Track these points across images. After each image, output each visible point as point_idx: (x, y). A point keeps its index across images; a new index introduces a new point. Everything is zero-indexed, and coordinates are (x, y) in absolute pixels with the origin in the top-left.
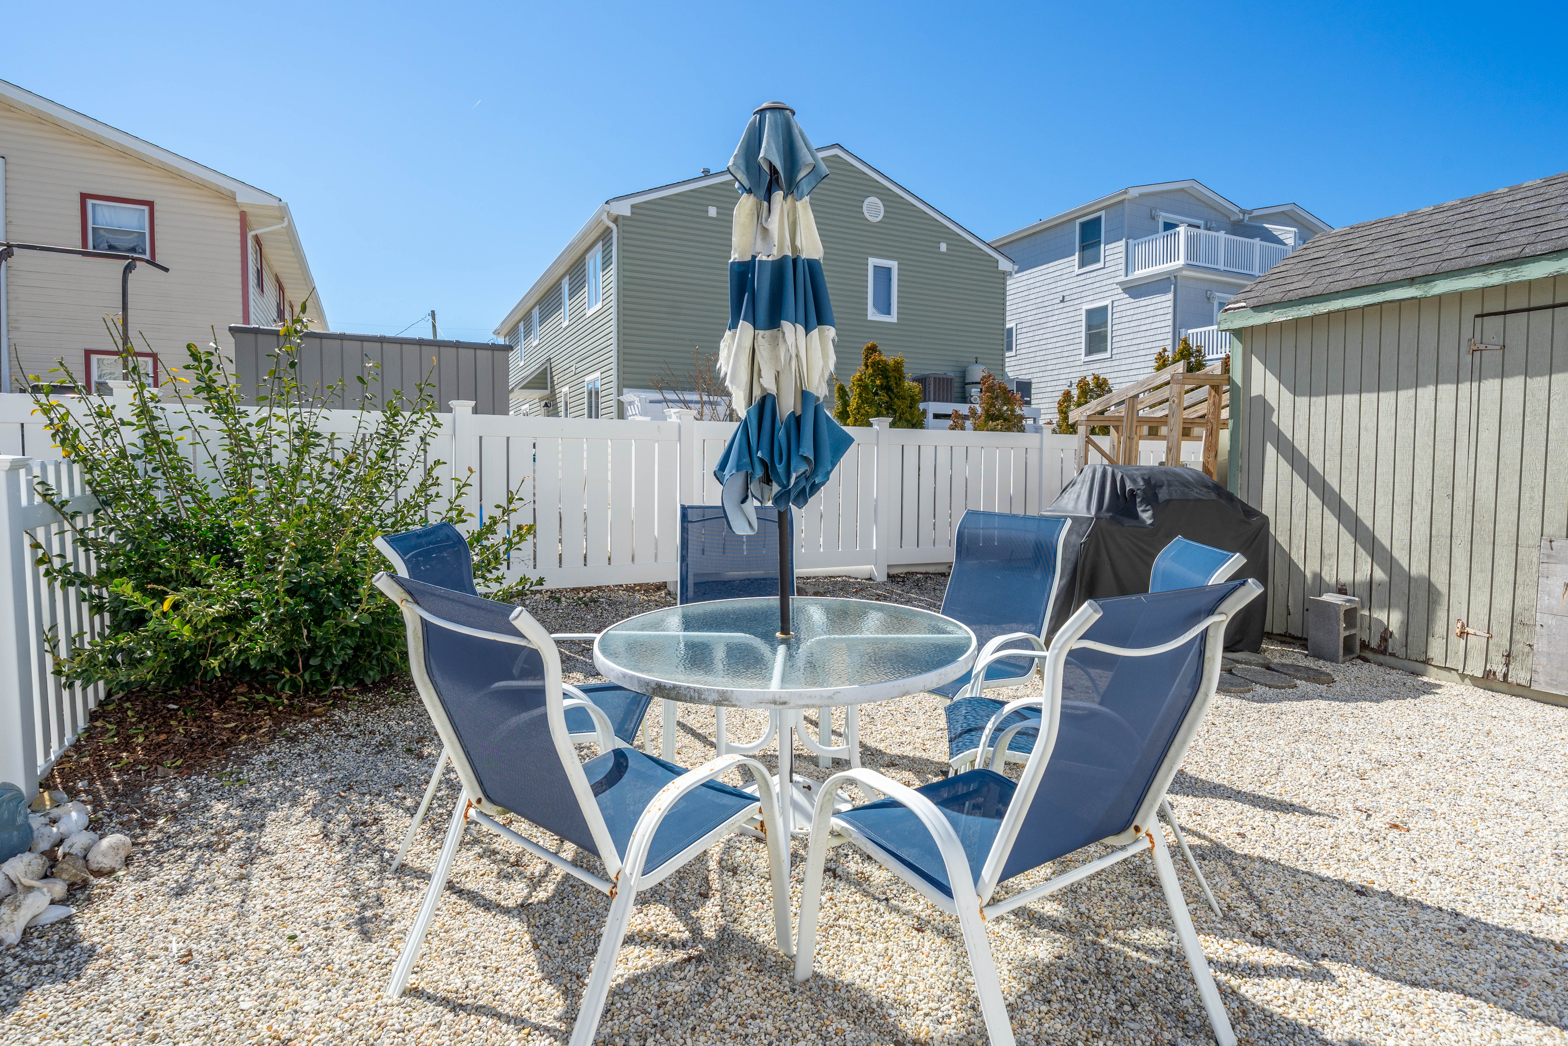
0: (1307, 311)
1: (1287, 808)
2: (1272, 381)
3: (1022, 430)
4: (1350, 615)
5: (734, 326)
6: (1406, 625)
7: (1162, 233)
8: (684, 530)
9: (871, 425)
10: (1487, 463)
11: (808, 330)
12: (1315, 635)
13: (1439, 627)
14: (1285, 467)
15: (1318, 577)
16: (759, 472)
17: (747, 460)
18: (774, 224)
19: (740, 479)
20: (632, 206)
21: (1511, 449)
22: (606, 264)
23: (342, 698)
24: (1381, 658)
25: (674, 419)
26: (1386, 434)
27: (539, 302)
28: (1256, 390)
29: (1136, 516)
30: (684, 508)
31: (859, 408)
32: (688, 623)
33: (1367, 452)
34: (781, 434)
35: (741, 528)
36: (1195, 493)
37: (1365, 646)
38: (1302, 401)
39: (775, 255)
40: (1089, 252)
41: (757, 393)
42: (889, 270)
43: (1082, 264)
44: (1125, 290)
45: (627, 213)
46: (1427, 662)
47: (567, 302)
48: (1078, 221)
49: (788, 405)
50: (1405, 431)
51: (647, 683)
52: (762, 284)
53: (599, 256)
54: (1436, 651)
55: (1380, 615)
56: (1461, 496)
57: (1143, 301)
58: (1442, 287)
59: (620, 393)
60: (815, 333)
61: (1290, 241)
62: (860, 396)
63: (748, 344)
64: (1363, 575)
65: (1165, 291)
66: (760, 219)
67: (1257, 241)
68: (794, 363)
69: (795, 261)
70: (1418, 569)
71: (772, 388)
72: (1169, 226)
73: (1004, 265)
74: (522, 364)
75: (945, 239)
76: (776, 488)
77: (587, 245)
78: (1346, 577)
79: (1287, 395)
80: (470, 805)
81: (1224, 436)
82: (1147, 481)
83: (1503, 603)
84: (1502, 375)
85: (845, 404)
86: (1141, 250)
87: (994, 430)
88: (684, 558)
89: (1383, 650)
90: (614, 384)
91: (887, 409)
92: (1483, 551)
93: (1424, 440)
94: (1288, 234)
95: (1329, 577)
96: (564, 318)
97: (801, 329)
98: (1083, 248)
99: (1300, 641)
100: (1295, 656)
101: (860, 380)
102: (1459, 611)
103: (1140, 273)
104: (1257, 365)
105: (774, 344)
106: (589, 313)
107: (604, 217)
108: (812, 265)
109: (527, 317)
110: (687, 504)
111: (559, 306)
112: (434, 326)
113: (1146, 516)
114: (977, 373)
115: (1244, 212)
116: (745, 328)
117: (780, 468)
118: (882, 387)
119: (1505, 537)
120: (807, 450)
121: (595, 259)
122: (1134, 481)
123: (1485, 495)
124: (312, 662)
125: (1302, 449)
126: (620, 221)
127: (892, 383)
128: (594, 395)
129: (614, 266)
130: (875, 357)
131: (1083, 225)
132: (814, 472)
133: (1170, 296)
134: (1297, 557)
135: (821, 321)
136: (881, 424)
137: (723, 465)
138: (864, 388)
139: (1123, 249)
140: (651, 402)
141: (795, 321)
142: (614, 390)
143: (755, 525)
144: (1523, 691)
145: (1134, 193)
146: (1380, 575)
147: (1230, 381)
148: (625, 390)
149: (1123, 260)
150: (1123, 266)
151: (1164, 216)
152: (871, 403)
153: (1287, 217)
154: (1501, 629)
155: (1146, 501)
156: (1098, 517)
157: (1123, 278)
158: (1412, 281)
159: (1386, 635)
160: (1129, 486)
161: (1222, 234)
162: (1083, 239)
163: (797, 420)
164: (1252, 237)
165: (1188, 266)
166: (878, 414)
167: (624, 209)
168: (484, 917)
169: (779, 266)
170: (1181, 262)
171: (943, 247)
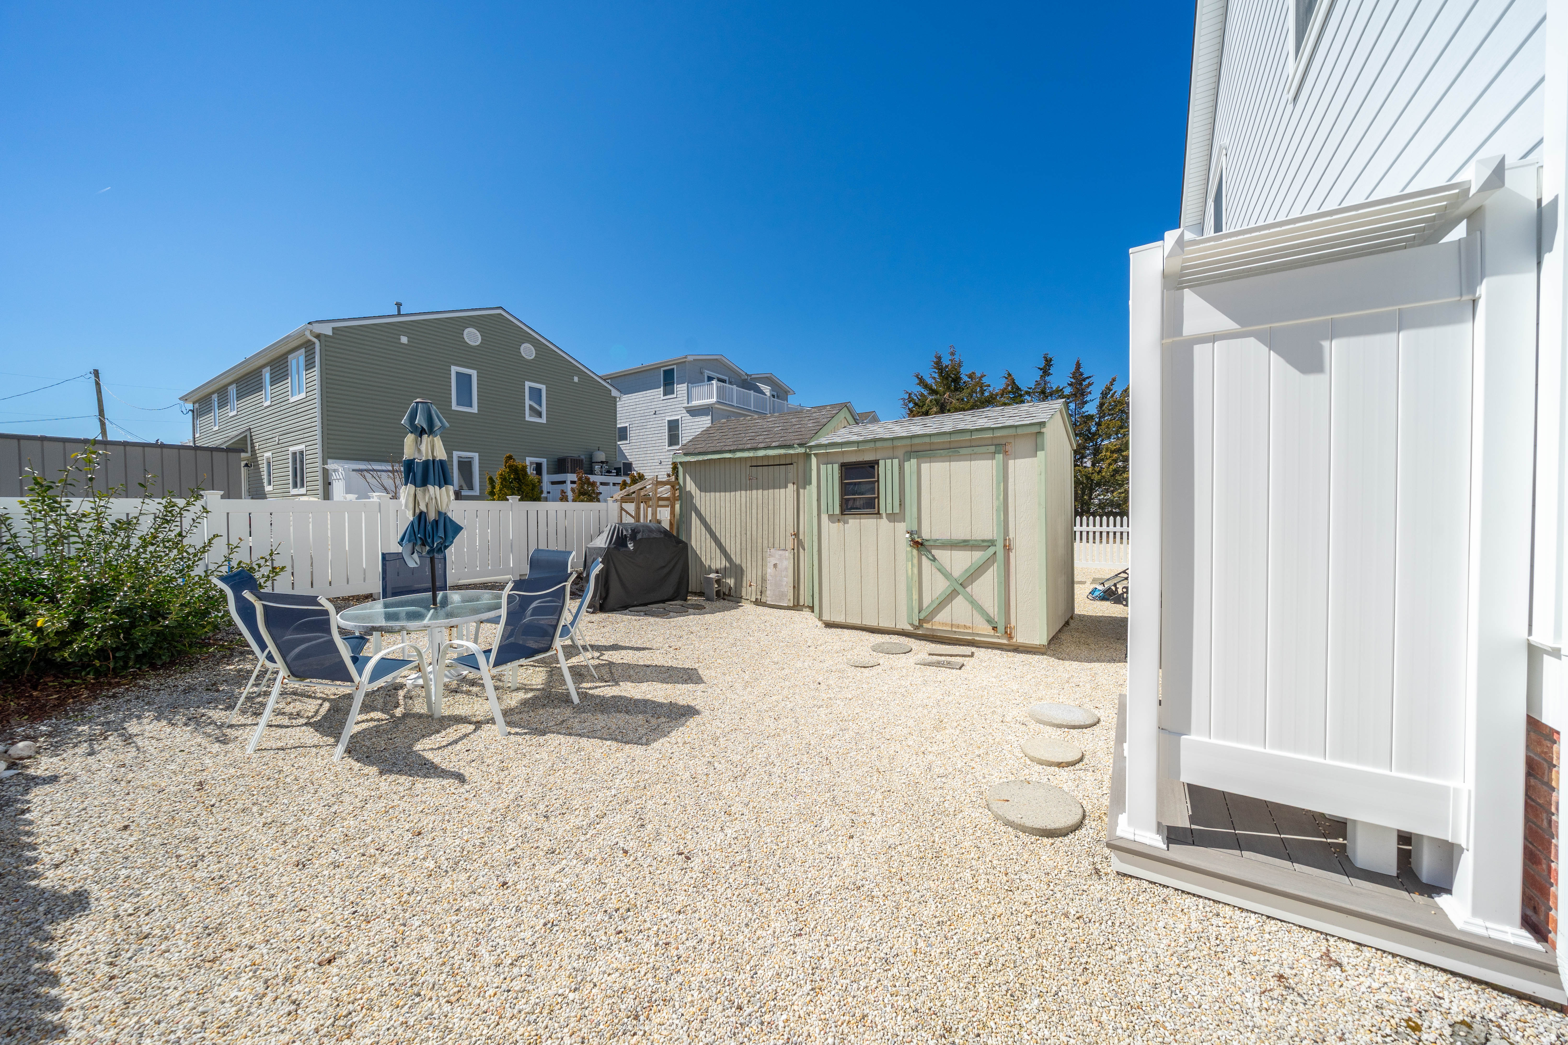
0: (701, 458)
1: (644, 649)
2: (693, 485)
3: (598, 501)
4: (718, 581)
5: (406, 484)
6: (735, 584)
7: (706, 383)
8: (384, 565)
9: (507, 500)
10: (754, 521)
11: (440, 488)
12: (706, 591)
13: (744, 584)
14: (698, 522)
15: (710, 566)
16: (419, 542)
17: (413, 538)
18: (423, 447)
19: (410, 545)
20: (333, 329)
21: (760, 516)
22: (309, 365)
23: (138, 674)
24: (729, 598)
25: (375, 499)
26: (728, 509)
27: (236, 381)
28: (688, 489)
29: (627, 546)
30: (383, 554)
31: (501, 490)
32: (386, 606)
33: (723, 516)
34: (429, 528)
35: (411, 564)
36: (654, 535)
37: (724, 594)
38: (703, 494)
39: (424, 459)
40: (668, 388)
41: (417, 511)
42: (540, 390)
43: (665, 395)
44: (688, 412)
45: (329, 332)
46: (741, 598)
47: (269, 388)
48: (662, 369)
49: (432, 516)
50: (733, 509)
51: (367, 627)
52: (419, 472)
53: (302, 359)
54: (744, 594)
55: (728, 581)
56: (749, 533)
57: (697, 419)
58: (739, 455)
59: (324, 462)
60: (444, 489)
61: (768, 394)
62: (502, 483)
63: (412, 492)
64: (723, 566)
65: (707, 415)
66: (418, 444)
67: (752, 392)
68: (434, 501)
69: (434, 460)
70: (738, 562)
71: (424, 510)
72: (710, 379)
73: (615, 393)
74: (216, 428)
75: (577, 375)
76: (428, 548)
77: (289, 348)
78: (718, 566)
79: (698, 491)
80: (284, 678)
81: (677, 506)
82: (633, 531)
83: (760, 573)
84: (757, 489)
85: (493, 487)
86: (695, 391)
87: (582, 501)
88: (384, 579)
89: (729, 595)
90: (320, 455)
91: (518, 491)
92: (754, 553)
93: (738, 512)
94: (767, 389)
95: (713, 567)
96: (266, 398)
97: (437, 487)
98: (665, 385)
99: (701, 594)
100: (699, 600)
101: (501, 475)
102: (749, 578)
103: (695, 403)
104: (688, 478)
105: (424, 492)
106: (292, 400)
107: (308, 333)
108: (441, 462)
109: (222, 393)
110: (385, 552)
111: (259, 388)
112: (98, 384)
113: (631, 546)
114: (601, 456)
115: (748, 375)
116: (411, 488)
117: (429, 541)
118: (515, 479)
119: (759, 549)
120: (441, 533)
121: (297, 360)
122: (627, 531)
123: (754, 533)
124: (117, 655)
125: (703, 514)
126: (322, 338)
127: (521, 477)
128: (298, 459)
129: (317, 368)
130: (511, 462)
131: (665, 371)
132: (445, 541)
133: (710, 417)
134: (703, 559)
135: (446, 483)
136: (513, 500)
137: (402, 539)
138: (503, 479)
139: (686, 388)
140: (353, 470)
141: (433, 485)
142: (319, 460)
143: (419, 563)
144: (765, 605)
145: (690, 358)
146: (728, 565)
147: (679, 484)
148: (329, 461)
149: (686, 395)
150: (686, 398)
151: (707, 373)
152: (508, 489)
153: (768, 381)
154: (759, 583)
155: (631, 539)
156: (608, 548)
157: (686, 405)
158: (730, 451)
159: (730, 589)
160: (625, 533)
161: (735, 387)
162: (665, 380)
163: (436, 522)
164: (750, 390)
165: (718, 402)
166: (513, 494)
167: (327, 330)
168: (284, 730)
169: (426, 462)
170: (714, 400)
171: (576, 379)
